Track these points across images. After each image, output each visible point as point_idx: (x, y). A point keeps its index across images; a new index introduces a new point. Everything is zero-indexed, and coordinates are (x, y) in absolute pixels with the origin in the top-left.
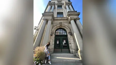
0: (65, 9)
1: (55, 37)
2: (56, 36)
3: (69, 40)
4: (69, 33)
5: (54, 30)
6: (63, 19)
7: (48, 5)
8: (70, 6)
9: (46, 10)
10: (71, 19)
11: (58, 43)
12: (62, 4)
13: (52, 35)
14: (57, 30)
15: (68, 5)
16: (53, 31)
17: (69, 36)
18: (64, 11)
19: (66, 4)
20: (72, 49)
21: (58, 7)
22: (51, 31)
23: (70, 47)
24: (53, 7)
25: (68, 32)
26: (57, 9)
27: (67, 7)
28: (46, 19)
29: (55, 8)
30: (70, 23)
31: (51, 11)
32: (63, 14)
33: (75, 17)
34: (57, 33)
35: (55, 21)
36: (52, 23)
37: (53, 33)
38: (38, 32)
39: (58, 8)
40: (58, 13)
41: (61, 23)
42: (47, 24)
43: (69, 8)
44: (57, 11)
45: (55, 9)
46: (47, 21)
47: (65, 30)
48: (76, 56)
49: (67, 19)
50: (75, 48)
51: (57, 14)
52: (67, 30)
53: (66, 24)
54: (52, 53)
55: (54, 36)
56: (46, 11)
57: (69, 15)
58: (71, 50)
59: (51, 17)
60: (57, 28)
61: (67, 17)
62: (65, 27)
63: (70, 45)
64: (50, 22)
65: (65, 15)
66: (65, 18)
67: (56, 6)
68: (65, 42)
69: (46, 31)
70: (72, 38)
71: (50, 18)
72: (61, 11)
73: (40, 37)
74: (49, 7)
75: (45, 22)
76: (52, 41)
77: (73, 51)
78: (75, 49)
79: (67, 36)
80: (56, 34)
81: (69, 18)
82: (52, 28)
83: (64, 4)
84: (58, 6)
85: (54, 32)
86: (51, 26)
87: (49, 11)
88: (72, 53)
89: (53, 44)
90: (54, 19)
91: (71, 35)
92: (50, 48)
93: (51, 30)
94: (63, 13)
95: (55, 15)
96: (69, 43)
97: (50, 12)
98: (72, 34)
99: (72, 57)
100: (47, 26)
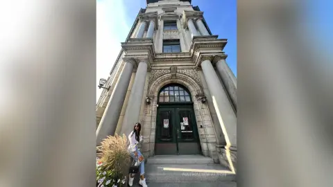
0: (184, 30)
1: (158, 108)
2: (161, 105)
3: (198, 118)
4: (197, 96)
5: (155, 88)
6: (179, 57)
7: (137, 21)
8: (199, 23)
9: (131, 33)
10: (203, 58)
11: (166, 125)
12: (177, 16)
13: (149, 103)
14: (162, 89)
15: (193, 20)
16: (153, 93)
17: (198, 105)
18: (181, 34)
19: (187, 17)
20: (207, 143)
21: (164, 25)
22: (146, 92)
23: (200, 137)
24: (152, 24)
25: (194, 94)
26: (162, 31)
27: (190, 24)
28: (132, 59)
29: (157, 29)
30: (199, 68)
31: (147, 35)
32: (179, 44)
33: (214, 52)
34: (164, 96)
35: (158, 65)
36: (149, 70)
37: (153, 97)
38: (109, 96)
39: (167, 28)
40: (164, 41)
41: (174, 69)
42: (136, 72)
43: (197, 28)
44: (162, 34)
45: (157, 32)
46: (135, 64)
47: (186, 89)
48: (218, 164)
49: (192, 58)
50: (215, 141)
51: (163, 45)
52: (191, 88)
53: (190, 72)
54: (149, 157)
55: (154, 105)
56: (132, 37)
57: (196, 47)
58: (204, 146)
59: (147, 53)
60: (163, 83)
61: (192, 51)
63: (201, 132)
64: (142, 67)
65: (186, 47)
66: (184, 53)
67: (161, 23)
68: (187, 124)
69: (133, 91)
70: (206, 111)
71: (145, 54)
72: (172, 35)
73: (116, 108)
74: (141, 25)
75: (129, 65)
76: (148, 119)
77: (212, 148)
78: (216, 143)
79: (191, 104)
80: (161, 100)
81: (197, 54)
82: (150, 83)
83: (181, 17)
84: (167, 23)
85: (156, 94)
86: (147, 79)
87: (140, 37)
88: (209, 156)
89: (151, 130)
90: (153, 58)
91: (203, 102)
92: (145, 141)
93: (146, 88)
94: (179, 40)
95: (159, 48)
96: (199, 126)
97: (144, 40)
98: (205, 100)
99: (208, 166)
100: (134, 79)
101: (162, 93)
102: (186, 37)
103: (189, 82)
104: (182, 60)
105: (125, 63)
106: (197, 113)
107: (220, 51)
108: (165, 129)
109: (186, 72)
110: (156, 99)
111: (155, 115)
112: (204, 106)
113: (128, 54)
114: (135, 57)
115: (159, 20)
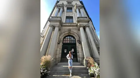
0: (75, 12)
1: (63, 45)
3: (77, 49)
4: (78, 41)
5: (62, 37)
6: (72, 25)
10: (80, 26)
11: (65, 52)
12: (73, 6)
13: (59, 43)
14: (65, 38)
15: (78, 8)
16: (61, 39)
17: (77, 44)
18: (74, 14)
19: (76, 7)
20: (79, 58)
21: (67, 9)
22: (58, 39)
23: (78, 56)
24: (61, 10)
25: (77, 40)
26: (66, 12)
27: (77, 10)
28: (53, 26)
29: (64, 11)
32: (73, 19)
33: (85, 24)
35: (63, 28)
36: (60, 30)
37: (61, 41)
39: (68, 11)
40: (67, 17)
41: (70, 30)
42: (54, 31)
43: (80, 12)
44: (66, 14)
45: (64, 13)
46: (54, 28)
47: (74, 38)
48: (82, 64)
49: (77, 26)
50: (82, 57)
51: (66, 19)
52: (76, 38)
53: (76, 31)
54: (58, 63)
55: (61, 44)
56: (52, 16)
57: (78, 22)
58: (78, 59)
59: (59, 23)
60: (65, 35)
62: (74, 35)
63: (78, 54)
64: (57, 29)
65: (75, 21)
66: (74, 23)
67: (65, 9)
68: (73, 51)
69: (52, 39)
70: (80, 47)
72: (70, 14)
74: (56, 10)
75: (52, 28)
76: (59, 49)
77: (81, 59)
78: (82, 58)
79: (75, 44)
80: (64, 42)
81: (79, 24)
82: (60, 35)
83: (74, 6)
85: (62, 40)
87: (56, 16)
88: (79, 62)
89: (60, 53)
90: (61, 24)
91: (79, 43)
92: (57, 57)
94: (72, 17)
95: (64, 21)
96: (77, 52)
100: (53, 33)
101: (65, 39)
102: (75, 15)
103: (75, 35)
104: (73, 26)
105: (50, 27)
106: (77, 47)
107: (87, 24)
109: (74, 31)
110: (62, 42)
111: (61, 48)
112: (80, 45)
113: (51, 23)
114: (54, 25)
115: (65, 7)
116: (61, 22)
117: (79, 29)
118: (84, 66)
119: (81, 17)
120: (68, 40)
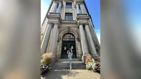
0: (75, 8)
2: (63, 42)
3: (77, 46)
4: (77, 39)
5: (61, 35)
6: (71, 22)
10: (80, 24)
11: (65, 49)
12: (72, 1)
13: (59, 41)
14: (64, 35)
15: (78, 4)
16: (60, 37)
17: (77, 42)
18: (73, 11)
19: (76, 2)
21: (66, 5)
23: (77, 53)
24: (60, 5)
25: (76, 38)
26: (65, 8)
27: (77, 6)
28: (51, 23)
29: (63, 7)
31: (57, 12)
32: (72, 16)
34: (65, 38)
35: (63, 25)
36: (59, 27)
37: (61, 39)
40: (66, 13)
41: (69, 28)
42: (53, 28)
44: (65, 10)
46: (53, 25)
47: (73, 35)
48: (81, 60)
49: (76, 23)
51: (65, 15)
52: (75, 35)
53: (75, 29)
54: (59, 59)
55: (61, 42)
56: (50, 11)
57: (78, 19)
58: (77, 55)
59: (57, 20)
61: (76, 20)
62: (73, 32)
63: (77, 51)
64: (56, 26)
65: (74, 18)
66: (74, 20)
67: (64, 3)
68: (73, 48)
69: (52, 37)
70: (79, 44)
72: (69, 11)
76: (59, 47)
77: (79, 56)
78: (81, 54)
79: (75, 42)
80: (64, 40)
81: (78, 22)
82: (59, 33)
83: (74, 1)
85: (62, 38)
86: (58, 31)
87: (54, 12)
88: (78, 58)
89: (60, 50)
90: (61, 22)
91: (79, 41)
92: (57, 54)
93: (57, 35)
94: (72, 14)
95: (63, 17)
96: (76, 49)
97: (56, 14)
98: (79, 40)
99: (77, 61)
100: (53, 31)
102: (75, 11)
103: (75, 33)
104: (73, 23)
105: (49, 25)
106: (76, 45)
107: (87, 21)
108: (65, 50)
109: (73, 28)
110: (62, 39)
111: (61, 45)
112: (79, 42)
113: (50, 20)
114: (53, 22)
115: (64, 2)
116: (60, 18)
117: (79, 27)
118: (82, 61)
119: (81, 13)
120: (68, 38)
